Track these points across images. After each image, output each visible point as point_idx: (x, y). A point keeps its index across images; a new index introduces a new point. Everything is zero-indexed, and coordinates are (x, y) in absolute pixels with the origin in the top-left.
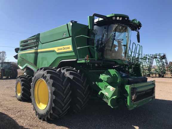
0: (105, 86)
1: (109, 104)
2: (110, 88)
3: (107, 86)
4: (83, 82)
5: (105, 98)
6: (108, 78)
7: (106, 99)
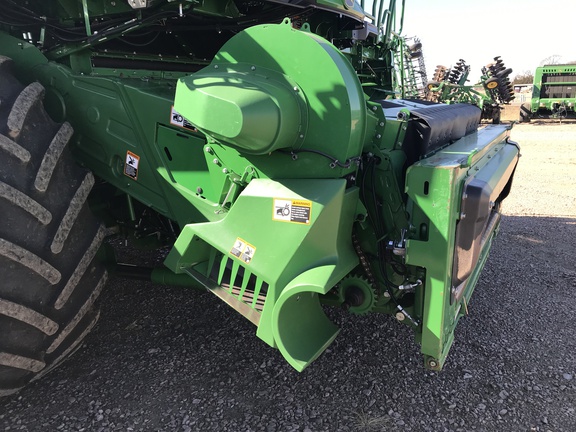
0: (228, 183)
1: (269, 331)
2: (270, 201)
3: (241, 187)
4: (24, 156)
5: (226, 279)
6: (248, 109)
7: (238, 282)
